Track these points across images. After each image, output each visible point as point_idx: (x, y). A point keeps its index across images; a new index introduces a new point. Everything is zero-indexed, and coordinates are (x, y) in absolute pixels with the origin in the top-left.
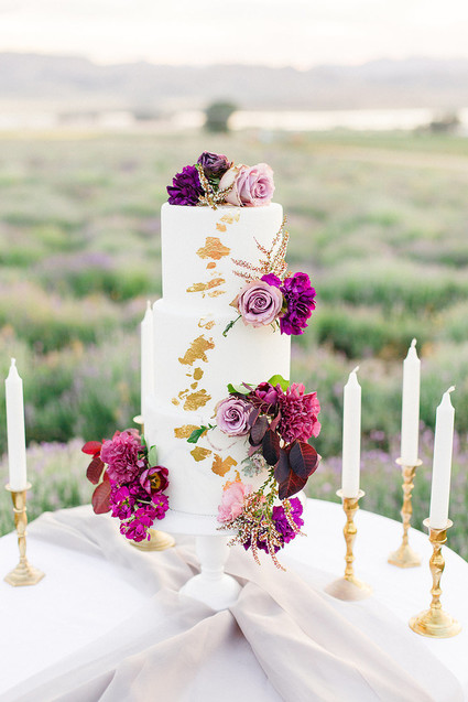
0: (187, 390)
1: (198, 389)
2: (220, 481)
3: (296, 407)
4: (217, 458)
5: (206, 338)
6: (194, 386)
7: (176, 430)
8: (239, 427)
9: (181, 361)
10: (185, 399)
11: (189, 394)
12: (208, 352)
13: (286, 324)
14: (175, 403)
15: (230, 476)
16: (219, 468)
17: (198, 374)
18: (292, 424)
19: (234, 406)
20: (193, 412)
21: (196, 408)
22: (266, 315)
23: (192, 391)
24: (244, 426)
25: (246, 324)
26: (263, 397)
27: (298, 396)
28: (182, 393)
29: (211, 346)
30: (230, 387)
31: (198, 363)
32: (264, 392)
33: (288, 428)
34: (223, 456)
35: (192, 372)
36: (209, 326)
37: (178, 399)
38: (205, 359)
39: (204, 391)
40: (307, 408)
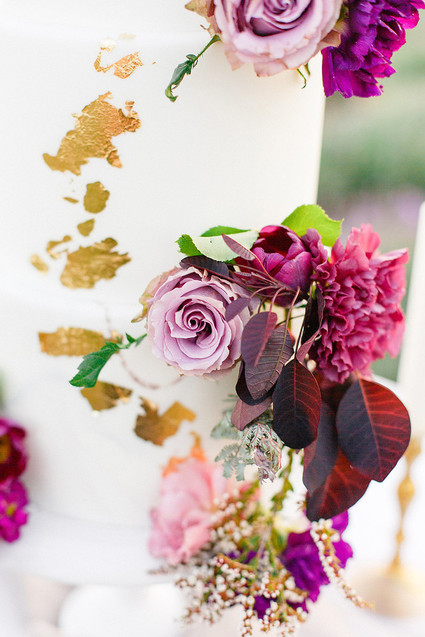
0: (67, 239)
1: (96, 238)
3: (362, 294)
4: (145, 406)
5: (118, 102)
6: (86, 228)
7: (43, 337)
8: (212, 353)
9: (53, 162)
10: (63, 261)
11: (73, 247)
12: (121, 142)
13: (343, 66)
14: (39, 265)
15: (178, 444)
16: (151, 426)
17: (97, 198)
18: (348, 338)
20: (83, 293)
21: (92, 284)
22: (295, 39)
23: (79, 242)
24: (224, 352)
25: (236, 64)
26: (275, 270)
27: (365, 262)
28: (53, 244)
29: (129, 123)
30: (186, 242)
31: (96, 169)
32: (277, 257)
33: (337, 347)
34: (161, 402)
35: (80, 194)
36: (127, 67)
37: (45, 258)
38: (112, 158)
39: (111, 242)
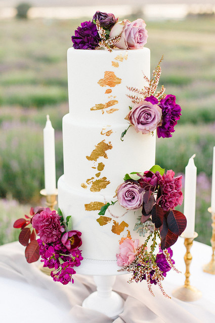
0: (93, 178)
1: (101, 177)
2: (117, 238)
3: (171, 187)
4: (115, 223)
5: (107, 142)
6: (98, 175)
7: (86, 205)
8: (136, 203)
9: (88, 158)
10: (91, 184)
11: (94, 180)
12: (108, 152)
13: (163, 130)
14: (84, 186)
15: (124, 234)
16: (116, 229)
17: (101, 167)
18: (169, 198)
19: (131, 189)
20: (97, 193)
21: (99, 190)
22: (152, 125)
23: (96, 179)
24: (139, 202)
25: (138, 132)
26: (150, 181)
27: (171, 179)
28: (88, 180)
29: (110, 147)
30: (127, 175)
31: (101, 159)
32: (150, 178)
33: (166, 201)
34: (119, 221)
35: (96, 166)
36: (109, 133)
37: (86, 184)
38: (105, 156)
39: (105, 178)
40: (178, 186)
